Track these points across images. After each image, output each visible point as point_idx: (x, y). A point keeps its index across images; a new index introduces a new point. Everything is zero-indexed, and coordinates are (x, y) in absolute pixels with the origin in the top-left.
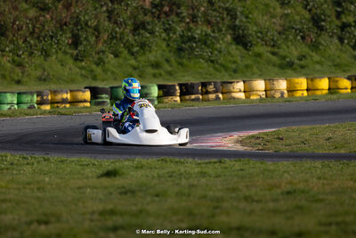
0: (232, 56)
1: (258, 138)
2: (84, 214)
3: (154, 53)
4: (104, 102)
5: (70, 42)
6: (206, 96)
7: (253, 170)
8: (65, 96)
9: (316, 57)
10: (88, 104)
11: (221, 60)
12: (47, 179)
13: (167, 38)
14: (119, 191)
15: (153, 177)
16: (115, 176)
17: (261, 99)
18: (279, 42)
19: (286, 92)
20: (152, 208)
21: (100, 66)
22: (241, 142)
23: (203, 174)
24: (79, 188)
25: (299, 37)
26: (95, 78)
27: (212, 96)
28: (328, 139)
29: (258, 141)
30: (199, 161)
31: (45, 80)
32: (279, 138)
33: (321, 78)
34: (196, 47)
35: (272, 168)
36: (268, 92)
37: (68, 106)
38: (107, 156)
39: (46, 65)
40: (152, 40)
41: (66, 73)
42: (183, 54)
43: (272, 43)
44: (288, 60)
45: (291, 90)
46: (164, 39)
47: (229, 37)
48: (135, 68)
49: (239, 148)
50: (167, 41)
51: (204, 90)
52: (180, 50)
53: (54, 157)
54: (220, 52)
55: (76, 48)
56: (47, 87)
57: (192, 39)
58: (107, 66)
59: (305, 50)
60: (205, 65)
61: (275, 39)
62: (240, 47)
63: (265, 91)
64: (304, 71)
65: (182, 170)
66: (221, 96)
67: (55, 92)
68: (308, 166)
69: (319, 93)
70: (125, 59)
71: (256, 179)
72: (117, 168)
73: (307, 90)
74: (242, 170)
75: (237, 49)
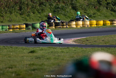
0: (72, 13)
1: (80, 40)
2: (24, 65)
3: (46, 12)
4: (30, 29)
5: (19, 9)
6: (63, 27)
7: (79, 51)
8: (17, 26)
9: (99, 14)
10: (25, 29)
11: (68, 15)
12: (12, 54)
13: (50, 7)
14: (35, 57)
15: (46, 53)
16: (34, 53)
17: (81, 27)
18: (87, 9)
19: (89, 25)
20: (46, 63)
21: (28, 17)
22: (75, 41)
23: (62, 52)
24: (22, 57)
25: (93, 7)
26: (27, 21)
27: (65, 27)
28: (103, 41)
29: (80, 41)
30: (61, 48)
31: (10, 21)
32: (87, 40)
33: (101, 20)
34: (60, 10)
35: (85, 50)
36: (83, 25)
37: (18, 30)
38: (31, 46)
39: (11, 16)
40: (45, 8)
41: (17, 19)
42: (55, 13)
43: (84, 9)
44: (90, 14)
45: (91, 25)
46: (49, 8)
47: (70, 7)
48: (40, 17)
49: (74, 43)
50: (50, 8)
51: (62, 24)
52: (54, 11)
53: (14, 47)
54: (68, 12)
55: (21, 11)
56: (12, 24)
57: (58, 8)
58: (31, 16)
59: (96, 11)
60: (63, 16)
61: (86, 8)
62: (74, 10)
63: (82, 25)
64: (95, 18)
65: (56, 51)
66: (68, 26)
67: (14, 25)
68: (97, 49)
69: (100, 25)
70: (37, 14)
71: (80, 53)
72: (34, 50)
73: (96, 24)
74: (75, 51)
75: (73, 11)
